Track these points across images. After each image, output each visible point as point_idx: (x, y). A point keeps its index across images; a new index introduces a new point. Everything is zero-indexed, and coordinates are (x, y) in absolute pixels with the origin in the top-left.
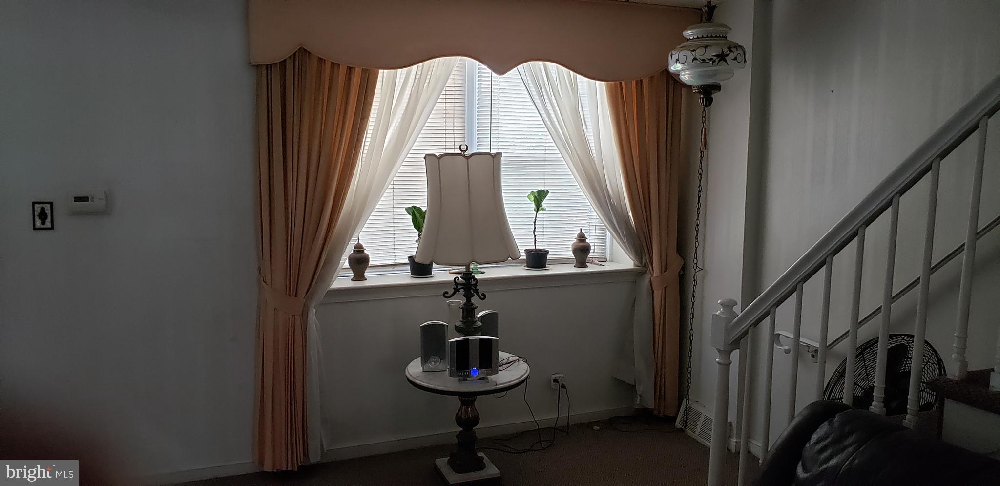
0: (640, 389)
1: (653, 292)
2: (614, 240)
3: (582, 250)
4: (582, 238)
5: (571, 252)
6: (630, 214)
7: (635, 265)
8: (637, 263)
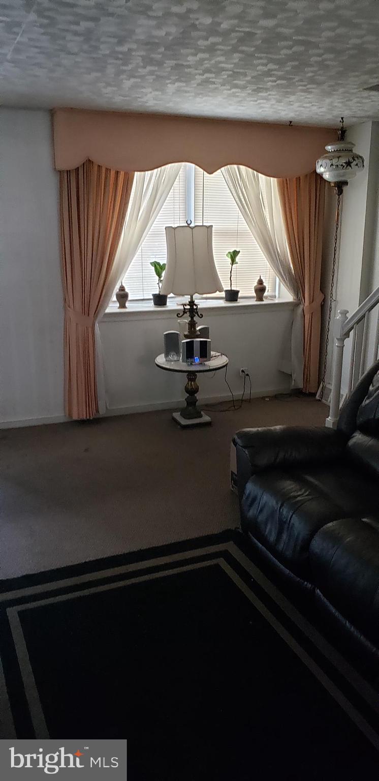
0: (294, 376)
1: (304, 316)
2: (281, 283)
3: (260, 290)
4: (260, 282)
5: (254, 292)
6: (292, 266)
7: (294, 299)
8: (295, 298)
